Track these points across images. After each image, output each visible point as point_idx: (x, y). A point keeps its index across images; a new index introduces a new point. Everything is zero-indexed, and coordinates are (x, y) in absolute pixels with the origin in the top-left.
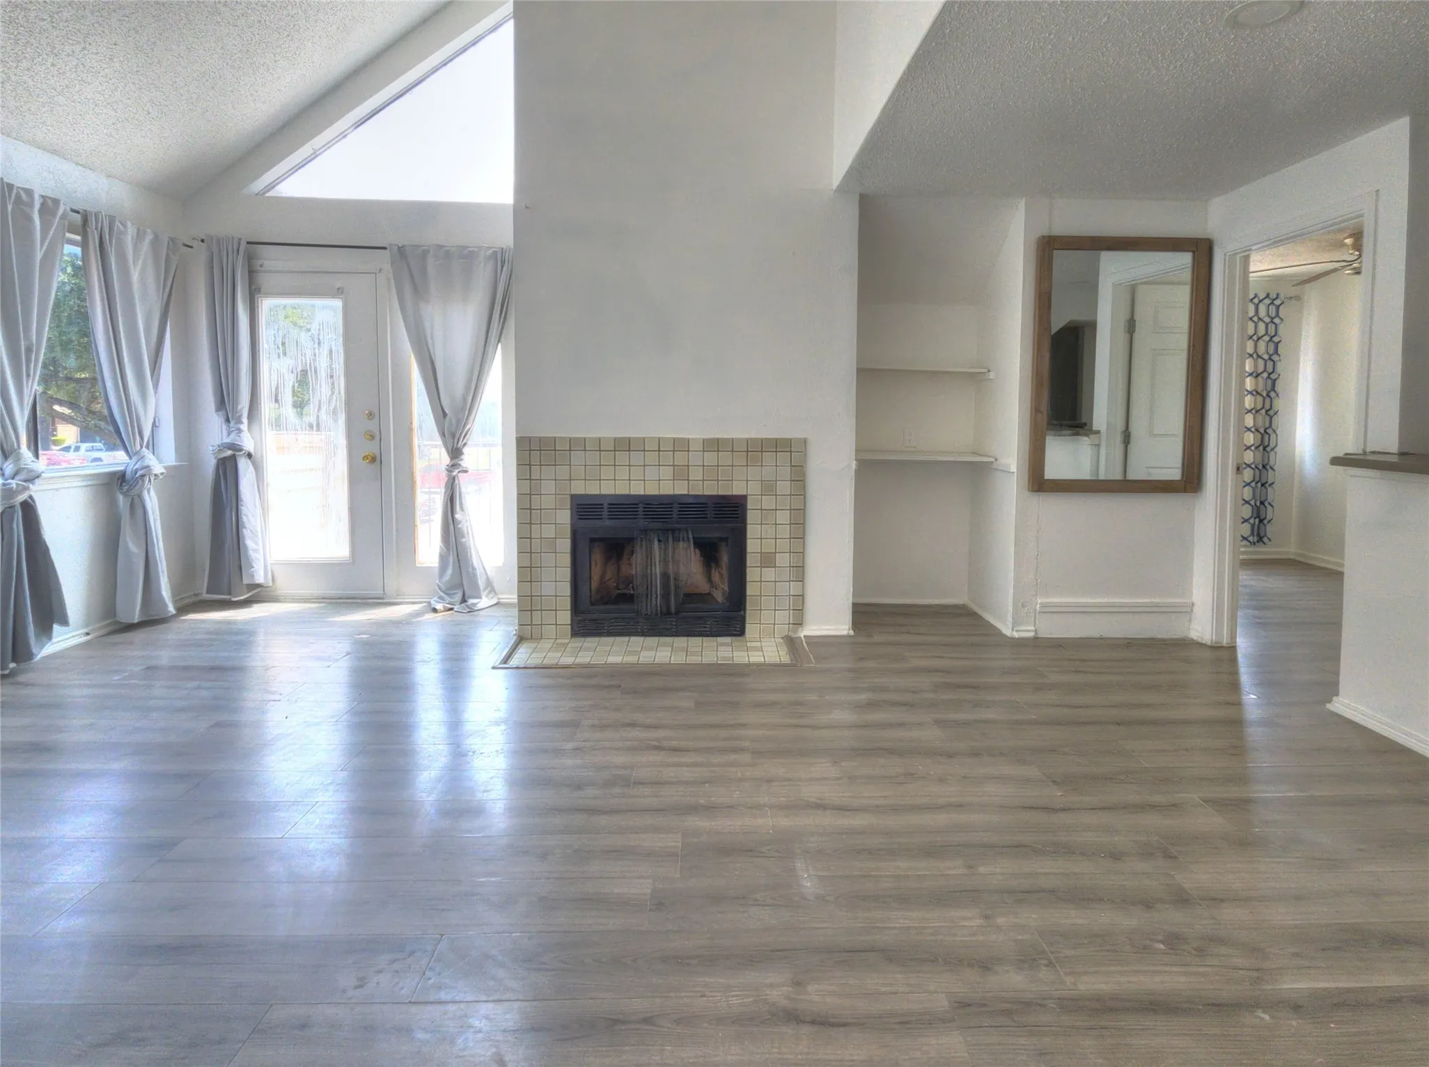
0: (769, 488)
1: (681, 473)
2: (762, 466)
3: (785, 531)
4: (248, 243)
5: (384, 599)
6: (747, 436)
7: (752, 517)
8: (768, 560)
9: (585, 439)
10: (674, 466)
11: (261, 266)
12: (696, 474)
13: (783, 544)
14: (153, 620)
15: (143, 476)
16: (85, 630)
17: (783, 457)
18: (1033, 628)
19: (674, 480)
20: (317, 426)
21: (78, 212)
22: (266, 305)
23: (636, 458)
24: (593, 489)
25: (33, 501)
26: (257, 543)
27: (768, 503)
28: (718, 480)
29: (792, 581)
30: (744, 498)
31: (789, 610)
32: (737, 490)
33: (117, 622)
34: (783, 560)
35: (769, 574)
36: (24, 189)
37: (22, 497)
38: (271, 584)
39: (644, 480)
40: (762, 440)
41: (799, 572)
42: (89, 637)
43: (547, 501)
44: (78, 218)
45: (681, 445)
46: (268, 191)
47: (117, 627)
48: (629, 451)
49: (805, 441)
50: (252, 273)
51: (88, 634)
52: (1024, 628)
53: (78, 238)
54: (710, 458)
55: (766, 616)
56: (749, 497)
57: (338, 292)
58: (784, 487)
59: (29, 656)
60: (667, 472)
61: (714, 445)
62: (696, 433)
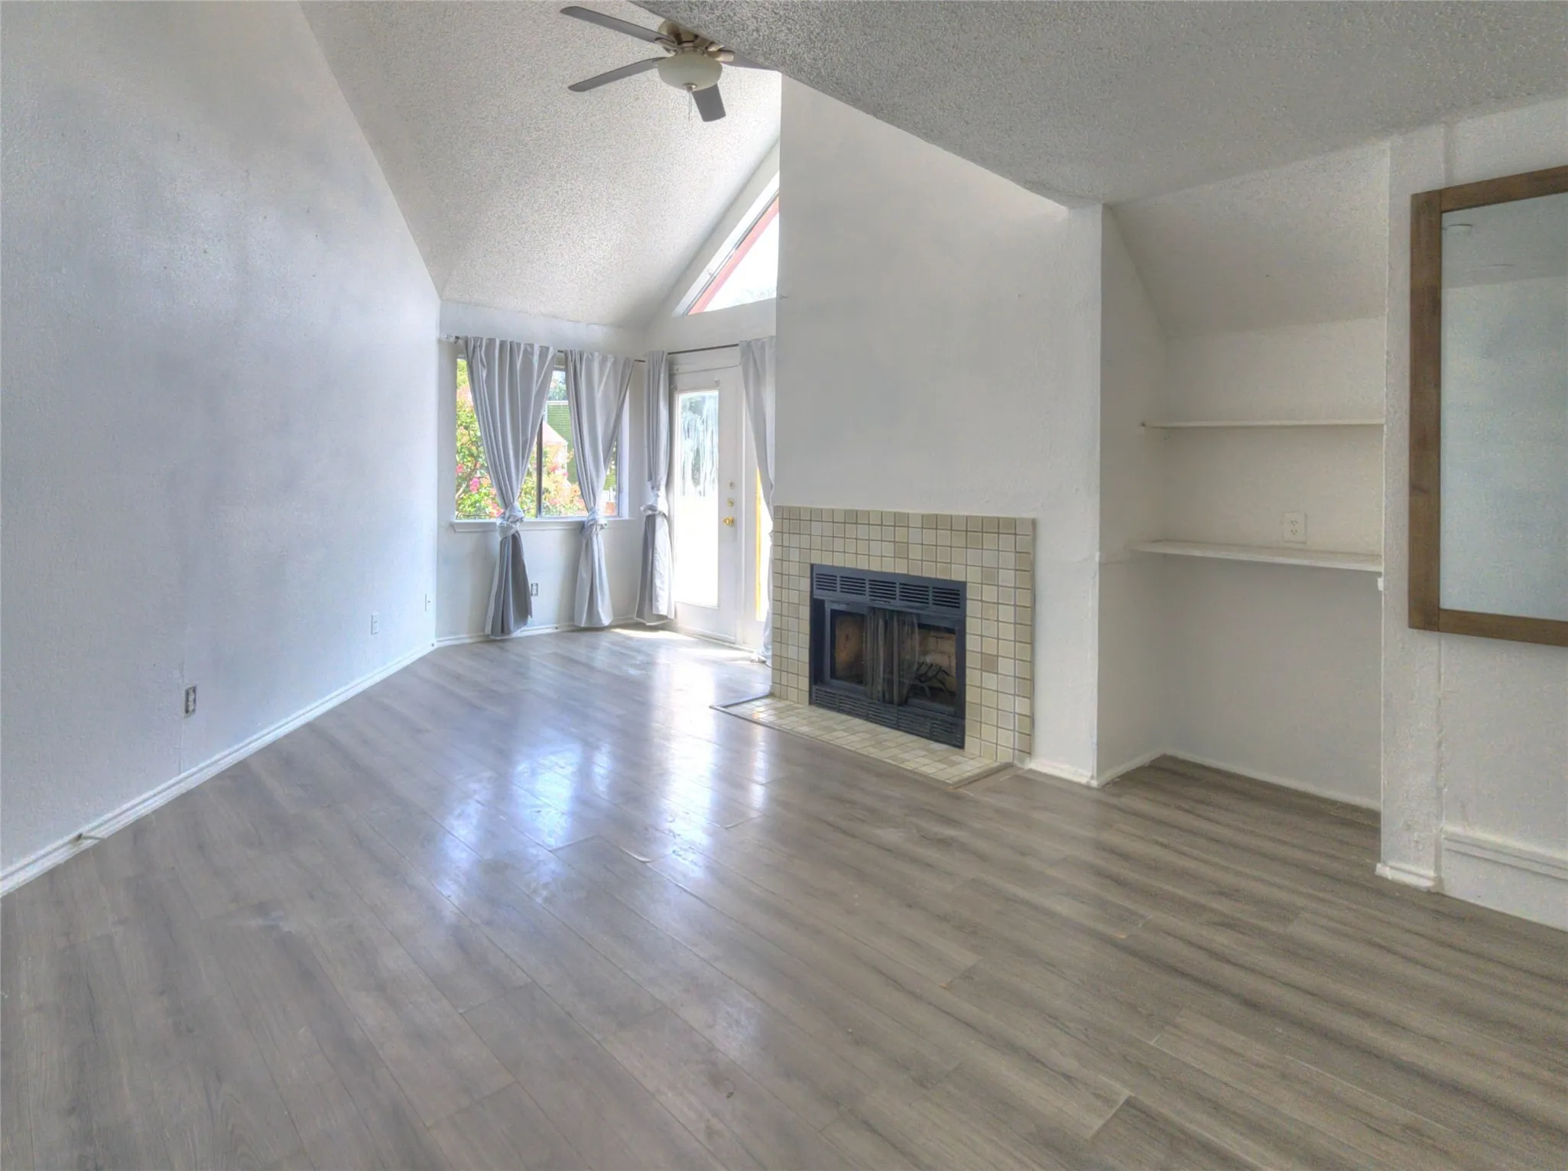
0: (990, 576)
1: (902, 550)
2: (982, 549)
3: (1008, 632)
4: (669, 354)
5: (734, 643)
6: (966, 514)
7: (972, 608)
8: (990, 664)
9: (822, 509)
10: (894, 542)
11: (677, 370)
12: (916, 553)
13: (1007, 648)
14: (595, 628)
15: (592, 525)
16: (555, 625)
17: (1007, 541)
18: (1432, 873)
19: (895, 557)
20: (702, 493)
21: (562, 352)
22: (682, 399)
23: (862, 531)
24: (827, 561)
25: (519, 535)
26: (663, 582)
27: (990, 593)
28: (936, 562)
29: (1018, 696)
30: (964, 584)
31: (1014, 730)
32: (956, 575)
33: (575, 626)
34: (1006, 666)
35: (990, 681)
36: (528, 344)
37: (512, 531)
38: (673, 617)
39: (869, 555)
40: (983, 518)
41: (1028, 685)
42: (556, 631)
43: (794, 569)
44: (563, 355)
45: (900, 520)
46: (690, 310)
47: (572, 628)
48: (856, 523)
49: (1034, 523)
50: (671, 377)
51: (557, 628)
52: (1413, 868)
53: (563, 367)
54: (929, 536)
55: (987, 731)
56: (968, 585)
57: (716, 385)
58: (1007, 577)
59: (509, 632)
60: (888, 549)
61: (933, 522)
62: (915, 508)
